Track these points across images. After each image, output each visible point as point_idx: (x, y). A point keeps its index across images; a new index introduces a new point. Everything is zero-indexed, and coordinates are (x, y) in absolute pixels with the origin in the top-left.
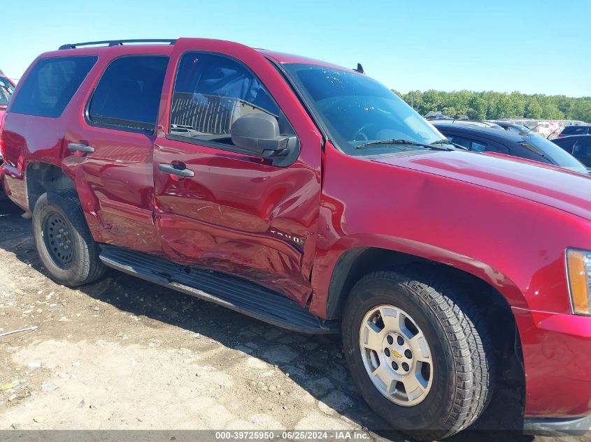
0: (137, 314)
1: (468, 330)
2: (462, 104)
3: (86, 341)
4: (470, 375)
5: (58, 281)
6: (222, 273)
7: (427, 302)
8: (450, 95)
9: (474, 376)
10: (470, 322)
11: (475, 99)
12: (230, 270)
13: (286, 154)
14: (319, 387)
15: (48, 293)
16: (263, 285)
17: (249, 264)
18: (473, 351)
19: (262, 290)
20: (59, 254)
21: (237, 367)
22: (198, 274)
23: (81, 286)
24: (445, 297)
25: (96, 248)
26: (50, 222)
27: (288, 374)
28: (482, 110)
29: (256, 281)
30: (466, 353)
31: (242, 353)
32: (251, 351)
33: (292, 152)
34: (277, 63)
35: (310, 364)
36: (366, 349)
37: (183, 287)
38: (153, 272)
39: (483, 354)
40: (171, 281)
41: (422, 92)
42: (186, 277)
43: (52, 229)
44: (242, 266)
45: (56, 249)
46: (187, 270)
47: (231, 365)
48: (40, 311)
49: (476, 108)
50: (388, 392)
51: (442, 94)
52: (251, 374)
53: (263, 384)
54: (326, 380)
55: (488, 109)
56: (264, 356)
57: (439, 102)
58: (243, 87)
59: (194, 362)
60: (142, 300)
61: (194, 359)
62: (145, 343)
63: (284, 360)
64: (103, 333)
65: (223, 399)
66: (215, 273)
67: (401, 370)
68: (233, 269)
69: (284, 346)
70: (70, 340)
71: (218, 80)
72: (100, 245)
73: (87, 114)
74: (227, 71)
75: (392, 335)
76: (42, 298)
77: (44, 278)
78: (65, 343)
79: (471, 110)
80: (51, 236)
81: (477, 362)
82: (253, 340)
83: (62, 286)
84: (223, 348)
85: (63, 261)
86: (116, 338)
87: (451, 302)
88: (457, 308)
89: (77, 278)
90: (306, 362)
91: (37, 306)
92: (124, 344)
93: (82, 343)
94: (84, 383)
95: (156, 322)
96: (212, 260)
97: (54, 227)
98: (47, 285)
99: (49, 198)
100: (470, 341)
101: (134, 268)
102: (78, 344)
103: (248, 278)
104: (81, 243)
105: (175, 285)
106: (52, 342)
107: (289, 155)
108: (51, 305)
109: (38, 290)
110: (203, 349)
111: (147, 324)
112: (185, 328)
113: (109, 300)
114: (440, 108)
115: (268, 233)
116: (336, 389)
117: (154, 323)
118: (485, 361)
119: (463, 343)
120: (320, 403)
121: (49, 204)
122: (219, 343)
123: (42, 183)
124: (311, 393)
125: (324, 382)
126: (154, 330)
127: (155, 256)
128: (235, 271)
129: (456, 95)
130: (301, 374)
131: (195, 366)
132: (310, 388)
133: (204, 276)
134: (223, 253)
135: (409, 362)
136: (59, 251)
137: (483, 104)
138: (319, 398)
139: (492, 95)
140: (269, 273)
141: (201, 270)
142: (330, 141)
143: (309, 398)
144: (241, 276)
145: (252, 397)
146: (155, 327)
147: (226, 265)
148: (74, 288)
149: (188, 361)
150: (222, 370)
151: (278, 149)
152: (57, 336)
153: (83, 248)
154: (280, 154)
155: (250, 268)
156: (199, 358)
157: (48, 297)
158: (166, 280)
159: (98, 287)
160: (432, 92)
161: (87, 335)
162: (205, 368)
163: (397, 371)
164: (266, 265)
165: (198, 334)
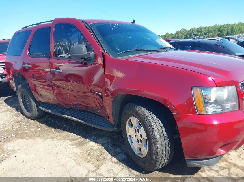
0: (55, 128)
1: (158, 124)
2: (215, 31)
3: (32, 139)
4: (159, 143)
5: (28, 118)
6: (82, 110)
7: (142, 114)
8: (209, 28)
9: (162, 143)
10: (159, 121)
11: (221, 28)
12: (84, 109)
13: (90, 60)
14: (115, 152)
15: (24, 122)
16: (96, 113)
17: (89, 105)
18: (160, 133)
19: (96, 115)
20: (28, 108)
21: (85, 146)
22: (73, 111)
23: (36, 119)
24: (149, 111)
25: (38, 104)
26: (23, 95)
27: (104, 148)
28: (224, 33)
29: (93, 112)
30: (157, 133)
31: (88, 140)
32: (92, 139)
33: (92, 58)
34: (89, 24)
35: (114, 143)
36: (129, 135)
37: (66, 116)
38: (58, 112)
39: (165, 134)
40: (63, 114)
41: (196, 28)
42: (69, 113)
43: (24, 98)
44: (87, 106)
45: (26, 106)
46: (70, 110)
47: (83, 145)
48: (19, 129)
49: (222, 32)
50: (137, 152)
51: (205, 28)
52: (89, 148)
53: (92, 152)
54: (119, 149)
55: (227, 32)
56: (97, 141)
57: (204, 32)
58: (78, 35)
59: (69, 145)
60: (58, 123)
61: (70, 144)
62: (53, 139)
63: (105, 142)
64: (39, 136)
65: (75, 158)
66: (80, 110)
67: (140, 143)
68: (84, 108)
69: (107, 137)
70: (26, 139)
71: (70, 33)
72: (40, 103)
73: (29, 53)
74: (73, 30)
75: (136, 128)
76: (21, 124)
77: (24, 117)
78: (24, 140)
79: (219, 33)
80: (25, 101)
81: (162, 137)
82: (95, 135)
83: (30, 119)
84: (82, 139)
85: (29, 110)
86: (43, 137)
87: (151, 113)
88: (154, 116)
89: (34, 116)
90: (113, 142)
91: (18, 127)
92: (45, 139)
93: (30, 140)
94: (26, 154)
95: (61, 131)
96: (76, 105)
97: (25, 97)
98: (24, 119)
99: (21, 86)
100: (159, 129)
101: (51, 111)
102: (29, 140)
103: (91, 111)
104: (33, 103)
105: (64, 115)
106: (20, 140)
107: (92, 60)
108: (24, 127)
109: (20, 122)
110: (74, 140)
111: (57, 132)
112: (70, 132)
113: (46, 124)
114: (205, 34)
115: (90, 92)
116: (122, 152)
117: (60, 131)
118: (167, 137)
119: (155, 129)
120: (114, 158)
121: (21, 89)
122: (81, 137)
123: (20, 81)
124: (111, 154)
125: (118, 150)
126: (58, 134)
127: (58, 105)
128: (86, 109)
129: (212, 27)
130: (109, 147)
131: (69, 146)
132: (111, 152)
133: (75, 111)
134: (79, 102)
135: (142, 139)
136: (28, 106)
137: (225, 30)
138: (113, 156)
139: (228, 25)
140: (96, 108)
141: (74, 109)
142: (107, 53)
143: (109, 156)
144: (88, 110)
145: (86, 157)
146: (60, 132)
147: (81, 106)
148: (33, 120)
149: (67, 144)
150: (78, 147)
151: (86, 58)
152: (22, 138)
153: (34, 104)
154: (87, 59)
155: (89, 107)
156: (72, 143)
157: (24, 124)
158: (61, 114)
159: (43, 119)
160: (201, 28)
161: (33, 136)
162: (73, 147)
163: (139, 143)
164: (94, 105)
165: (74, 134)
